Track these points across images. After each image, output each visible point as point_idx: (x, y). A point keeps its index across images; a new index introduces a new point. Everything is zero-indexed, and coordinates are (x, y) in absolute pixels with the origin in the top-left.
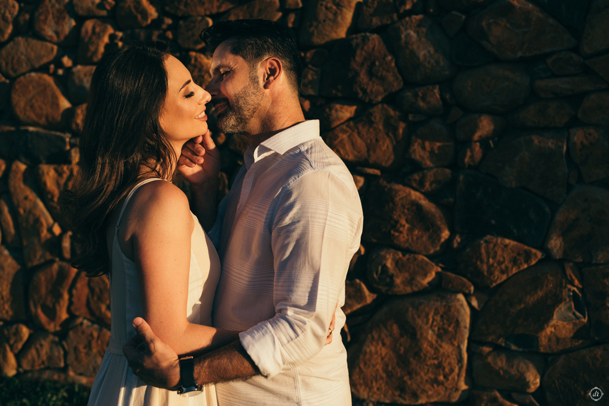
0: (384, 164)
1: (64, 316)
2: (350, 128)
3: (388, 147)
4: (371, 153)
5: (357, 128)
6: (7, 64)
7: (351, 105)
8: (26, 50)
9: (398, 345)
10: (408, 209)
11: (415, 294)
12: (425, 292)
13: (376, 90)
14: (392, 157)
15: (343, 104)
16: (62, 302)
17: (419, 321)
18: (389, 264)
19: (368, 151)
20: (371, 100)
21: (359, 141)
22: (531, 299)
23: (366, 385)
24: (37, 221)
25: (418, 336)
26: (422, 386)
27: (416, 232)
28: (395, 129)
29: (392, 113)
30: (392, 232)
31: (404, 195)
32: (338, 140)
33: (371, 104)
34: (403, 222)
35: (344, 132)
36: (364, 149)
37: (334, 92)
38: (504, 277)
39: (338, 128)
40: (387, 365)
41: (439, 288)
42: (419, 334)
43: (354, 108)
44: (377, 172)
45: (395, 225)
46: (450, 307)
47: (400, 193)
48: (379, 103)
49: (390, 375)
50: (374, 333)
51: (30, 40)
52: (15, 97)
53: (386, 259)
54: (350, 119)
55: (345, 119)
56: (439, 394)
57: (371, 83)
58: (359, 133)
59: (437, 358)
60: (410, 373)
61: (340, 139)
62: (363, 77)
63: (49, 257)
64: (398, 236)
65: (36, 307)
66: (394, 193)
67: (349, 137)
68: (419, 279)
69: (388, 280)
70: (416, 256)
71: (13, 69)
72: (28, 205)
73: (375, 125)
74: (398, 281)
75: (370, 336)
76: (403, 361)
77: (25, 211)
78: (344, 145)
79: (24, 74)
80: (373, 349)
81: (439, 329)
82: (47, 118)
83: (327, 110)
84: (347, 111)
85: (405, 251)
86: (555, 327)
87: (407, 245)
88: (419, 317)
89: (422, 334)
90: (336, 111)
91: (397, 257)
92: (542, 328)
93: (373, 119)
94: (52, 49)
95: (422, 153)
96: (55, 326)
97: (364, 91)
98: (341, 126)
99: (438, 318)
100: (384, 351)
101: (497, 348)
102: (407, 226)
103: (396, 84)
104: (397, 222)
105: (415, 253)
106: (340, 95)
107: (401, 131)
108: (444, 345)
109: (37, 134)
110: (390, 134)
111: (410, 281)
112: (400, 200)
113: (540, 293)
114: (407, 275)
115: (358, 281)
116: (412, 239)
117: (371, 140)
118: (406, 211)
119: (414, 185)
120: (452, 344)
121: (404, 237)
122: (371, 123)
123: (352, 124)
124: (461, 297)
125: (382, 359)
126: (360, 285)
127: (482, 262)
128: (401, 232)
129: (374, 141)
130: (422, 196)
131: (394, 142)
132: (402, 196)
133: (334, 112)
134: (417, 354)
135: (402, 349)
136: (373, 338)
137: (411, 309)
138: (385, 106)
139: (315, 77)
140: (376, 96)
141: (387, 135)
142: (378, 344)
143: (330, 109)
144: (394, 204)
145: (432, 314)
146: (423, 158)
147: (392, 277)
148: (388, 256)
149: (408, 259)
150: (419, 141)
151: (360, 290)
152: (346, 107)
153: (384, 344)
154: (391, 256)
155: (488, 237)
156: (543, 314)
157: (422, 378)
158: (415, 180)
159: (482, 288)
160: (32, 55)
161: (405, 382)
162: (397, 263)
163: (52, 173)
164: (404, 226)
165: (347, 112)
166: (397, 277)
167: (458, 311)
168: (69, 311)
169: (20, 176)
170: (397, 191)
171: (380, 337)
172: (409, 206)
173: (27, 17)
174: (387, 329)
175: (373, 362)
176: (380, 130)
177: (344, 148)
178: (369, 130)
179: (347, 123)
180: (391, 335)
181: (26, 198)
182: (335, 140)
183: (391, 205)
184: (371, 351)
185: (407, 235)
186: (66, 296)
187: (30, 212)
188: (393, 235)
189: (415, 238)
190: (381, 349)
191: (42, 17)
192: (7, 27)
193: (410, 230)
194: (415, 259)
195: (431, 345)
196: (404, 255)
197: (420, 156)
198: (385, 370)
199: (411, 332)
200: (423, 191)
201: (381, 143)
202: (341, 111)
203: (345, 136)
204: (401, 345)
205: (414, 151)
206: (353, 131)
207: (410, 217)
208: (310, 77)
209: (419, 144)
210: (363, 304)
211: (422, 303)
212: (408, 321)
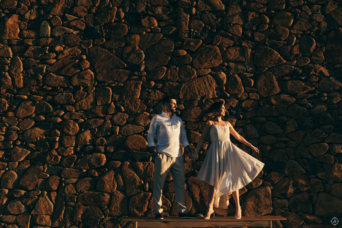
1: (146, 210)
6: (124, 132)
8: (132, 128)
11: (257, 188)
12: (260, 187)
16: (146, 205)
17: (260, 194)
22: (284, 185)
23: (249, 213)
24: (135, 180)
26: (263, 210)
38: (278, 181)
40: (253, 207)
41: (263, 185)
46: (266, 189)
49: (254, 209)
51: (134, 125)
52: (128, 142)
56: (267, 212)
59: (265, 202)
60: (259, 208)
63: (139, 191)
65: (133, 208)
71: (126, 133)
72: (131, 175)
74: (254, 185)
76: (257, 205)
77: (129, 177)
79: (131, 135)
80: (249, 203)
81: (265, 195)
82: (140, 148)
86: (290, 190)
89: (261, 197)
92: (288, 191)
94: (143, 128)
96: (142, 214)
99: (264, 193)
100: (252, 203)
101: (278, 198)
108: (266, 199)
109: (137, 153)
111: (256, 185)
113: (286, 184)
114: (256, 183)
120: (268, 199)
124: (268, 187)
125: (252, 205)
127: (272, 178)
134: (260, 202)
135: (257, 202)
136: (249, 200)
137: (257, 191)
145: (263, 192)
153: (252, 201)
155: (272, 172)
156: (287, 188)
157: (262, 208)
159: (273, 184)
160: (135, 130)
161: (258, 210)
163: (142, 164)
167: (269, 190)
168: (148, 208)
169: (127, 166)
171: (250, 199)
173: (133, 119)
174: (252, 197)
175: (250, 206)
180: (253, 199)
181: (130, 173)
186: (148, 203)
187: (132, 177)
191: (140, 119)
192: (124, 121)
194: (257, 179)
195: (264, 200)
198: (253, 208)
199: (258, 197)
204: (256, 201)
210: (245, 192)
211: (260, 190)
212: (257, 195)
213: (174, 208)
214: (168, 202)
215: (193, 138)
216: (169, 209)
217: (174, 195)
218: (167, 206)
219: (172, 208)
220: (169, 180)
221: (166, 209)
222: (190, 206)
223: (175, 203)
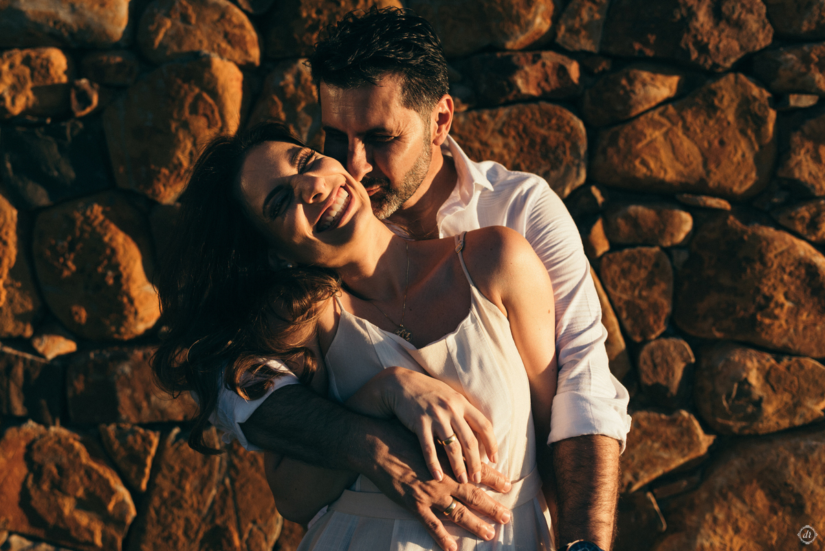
0: (736, 189)
2: (668, 118)
3: (743, 156)
4: (712, 167)
5: (683, 119)
7: (669, 73)
9: (766, 529)
10: (791, 274)
11: (792, 431)
13: (728, 46)
14: (754, 175)
15: (655, 72)
17: (809, 482)
18: (754, 378)
19: (705, 164)
20: (716, 65)
21: (686, 144)
25: (808, 510)
27: (804, 317)
28: (760, 122)
29: (755, 91)
30: (759, 317)
31: (784, 247)
32: (644, 142)
33: (714, 73)
34: (781, 299)
35: (656, 125)
36: (697, 160)
37: (637, 46)
39: (642, 118)
42: (809, 505)
43: (674, 80)
44: (724, 204)
45: (766, 305)
47: (776, 244)
48: (727, 71)
50: (717, 510)
53: (748, 370)
54: (667, 101)
55: (660, 99)
57: (716, 33)
58: (686, 129)
61: (649, 138)
62: (703, 18)
64: (770, 326)
66: (764, 243)
67: (666, 135)
68: (809, 403)
69: (750, 409)
70: (802, 360)
73: (719, 113)
74: (769, 409)
75: (708, 517)
78: (657, 150)
80: (716, 541)
83: (624, 82)
84: (663, 84)
85: (779, 353)
87: (785, 340)
88: (809, 474)
89: (814, 505)
90: (644, 84)
91: (768, 365)
93: (716, 102)
95: (813, 167)
97: (703, 48)
98: (650, 115)
100: (737, 543)
102: (788, 304)
103: (761, 36)
104: (769, 299)
105: (798, 354)
106: (649, 53)
107: (771, 127)
110: (749, 132)
111: (792, 409)
112: (776, 256)
114: (786, 397)
115: (685, 414)
116: (796, 330)
117: (710, 144)
118: (786, 277)
119: (799, 228)
121: (781, 326)
122: (711, 109)
123: (671, 109)
126: (689, 421)
128: (776, 317)
129: (716, 143)
130: (813, 251)
131: (757, 147)
132: (780, 250)
133: (638, 87)
135: (775, 536)
136: (715, 520)
137: (792, 460)
138: (742, 77)
139: (597, 16)
140: (725, 60)
141: (743, 132)
142: (726, 530)
143: (631, 81)
144: (764, 264)
146: (816, 178)
147: (758, 403)
148: (749, 364)
149: (788, 368)
150: (809, 145)
151: (689, 431)
152: (660, 77)
153: (737, 530)
154: (756, 364)
158: (803, 218)
162: (767, 376)
164: (782, 306)
165: (663, 88)
166: (769, 402)
170: (770, 242)
171: (729, 517)
172: (792, 268)
174: (744, 502)
176: (729, 123)
177: (657, 158)
178: (706, 122)
179: (661, 109)
180: (751, 512)
182: (639, 141)
183: (758, 266)
184: (711, 545)
185: (787, 321)
188: (761, 323)
189: (801, 327)
190: (731, 540)
193: (795, 313)
194: (801, 366)
196: (778, 360)
197: (810, 174)
200: (813, 238)
201: (730, 148)
202: (654, 86)
203: (658, 134)
204: (771, 529)
205: (799, 164)
206: (674, 124)
207: (793, 288)
208: (585, 16)
209: (808, 151)
210: (693, 455)
211: (812, 449)
212: (786, 484)
213: (153, 531)
214: (112, 492)
215: (319, 12)
216: (114, 540)
217: (150, 443)
218: (107, 519)
219: (135, 532)
220: (118, 332)
221: (92, 533)
222: (271, 529)
223: (164, 502)
